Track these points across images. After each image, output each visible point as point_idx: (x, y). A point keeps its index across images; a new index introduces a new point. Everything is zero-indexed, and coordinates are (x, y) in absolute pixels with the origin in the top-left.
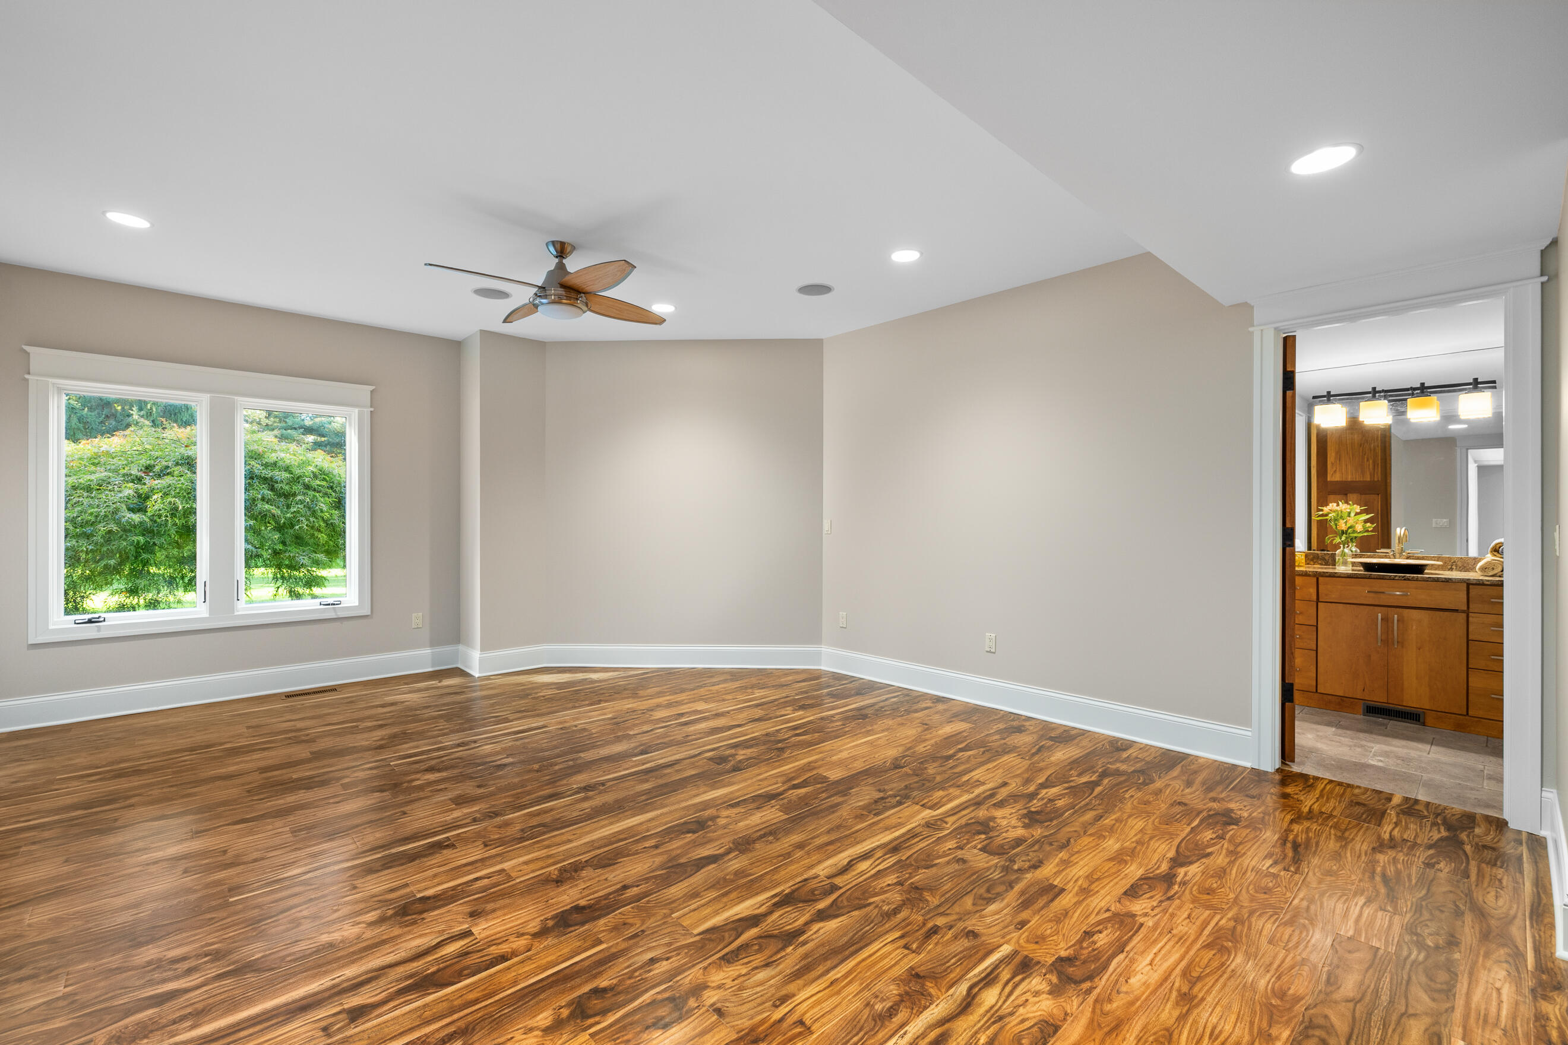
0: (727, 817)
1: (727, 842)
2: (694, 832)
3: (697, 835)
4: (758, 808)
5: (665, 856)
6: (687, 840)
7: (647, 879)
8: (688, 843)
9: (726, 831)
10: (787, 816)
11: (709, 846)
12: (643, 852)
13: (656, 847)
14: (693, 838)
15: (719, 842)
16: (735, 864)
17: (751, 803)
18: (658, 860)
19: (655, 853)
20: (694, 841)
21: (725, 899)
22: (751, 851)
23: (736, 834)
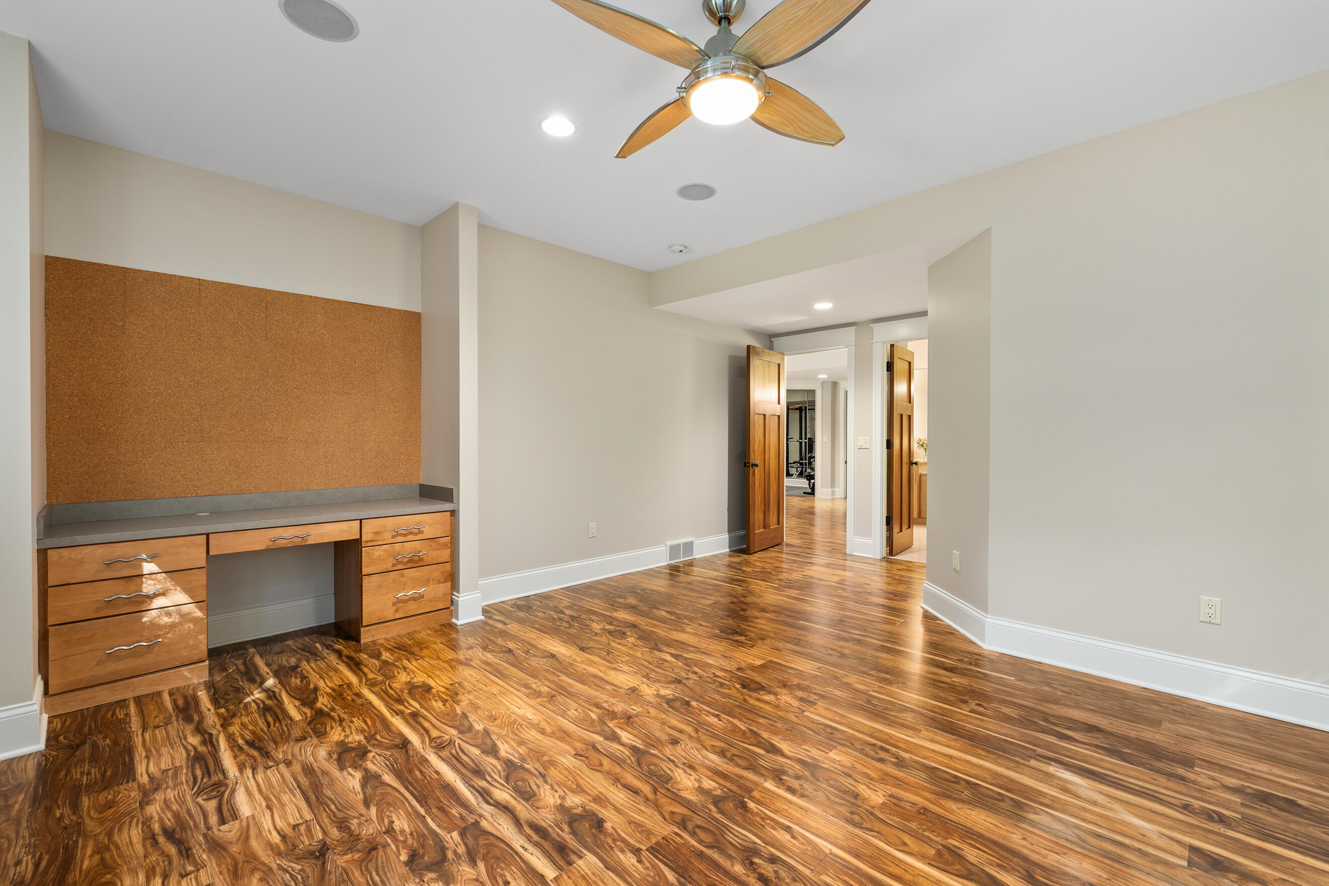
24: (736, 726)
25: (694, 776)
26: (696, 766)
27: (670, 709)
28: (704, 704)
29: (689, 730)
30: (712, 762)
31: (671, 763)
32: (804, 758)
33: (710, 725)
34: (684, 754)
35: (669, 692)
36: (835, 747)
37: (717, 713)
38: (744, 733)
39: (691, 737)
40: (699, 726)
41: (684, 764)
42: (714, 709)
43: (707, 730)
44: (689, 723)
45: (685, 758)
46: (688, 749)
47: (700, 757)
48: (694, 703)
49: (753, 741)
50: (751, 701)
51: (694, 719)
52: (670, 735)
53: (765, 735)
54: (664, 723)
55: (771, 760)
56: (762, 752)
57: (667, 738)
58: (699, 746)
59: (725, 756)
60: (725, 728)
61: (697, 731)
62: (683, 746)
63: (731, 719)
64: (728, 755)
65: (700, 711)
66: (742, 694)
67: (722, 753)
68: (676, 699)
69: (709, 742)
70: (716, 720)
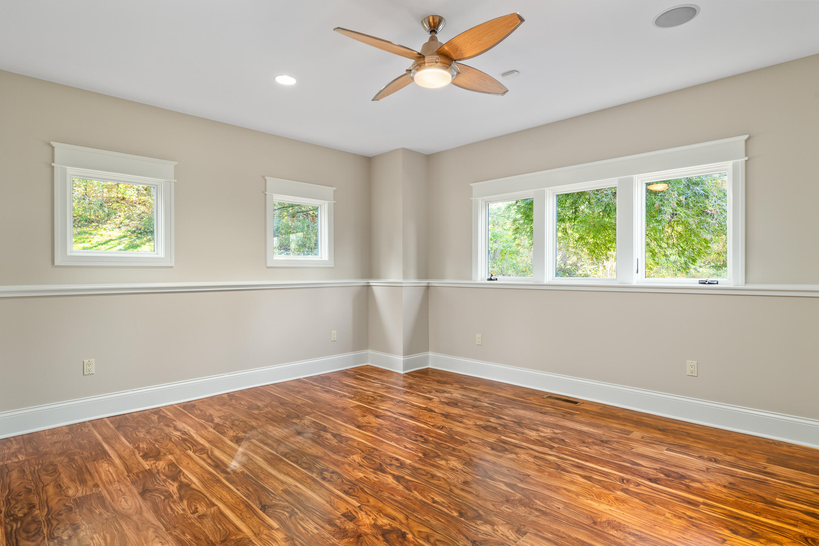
24: (421, 494)
25: (451, 466)
26: (450, 470)
27: (476, 509)
28: (446, 513)
29: (456, 491)
30: (440, 472)
31: (466, 471)
32: (381, 474)
33: (440, 495)
34: (458, 476)
35: (480, 527)
36: (356, 480)
37: (435, 505)
38: (415, 489)
39: (455, 486)
40: (449, 494)
41: (457, 471)
42: (437, 508)
43: (443, 491)
44: (458, 496)
45: (457, 474)
46: (456, 479)
47: (448, 475)
48: (455, 514)
49: (411, 483)
50: (401, 517)
51: (455, 500)
52: (470, 487)
53: (401, 487)
54: (477, 496)
55: (403, 473)
56: (407, 477)
57: (472, 486)
58: (448, 480)
59: (432, 475)
60: (430, 492)
61: (451, 490)
62: (460, 481)
63: (424, 499)
64: (429, 476)
65: (450, 507)
66: (408, 526)
67: (433, 476)
68: (473, 519)
69: (442, 483)
70: (436, 499)
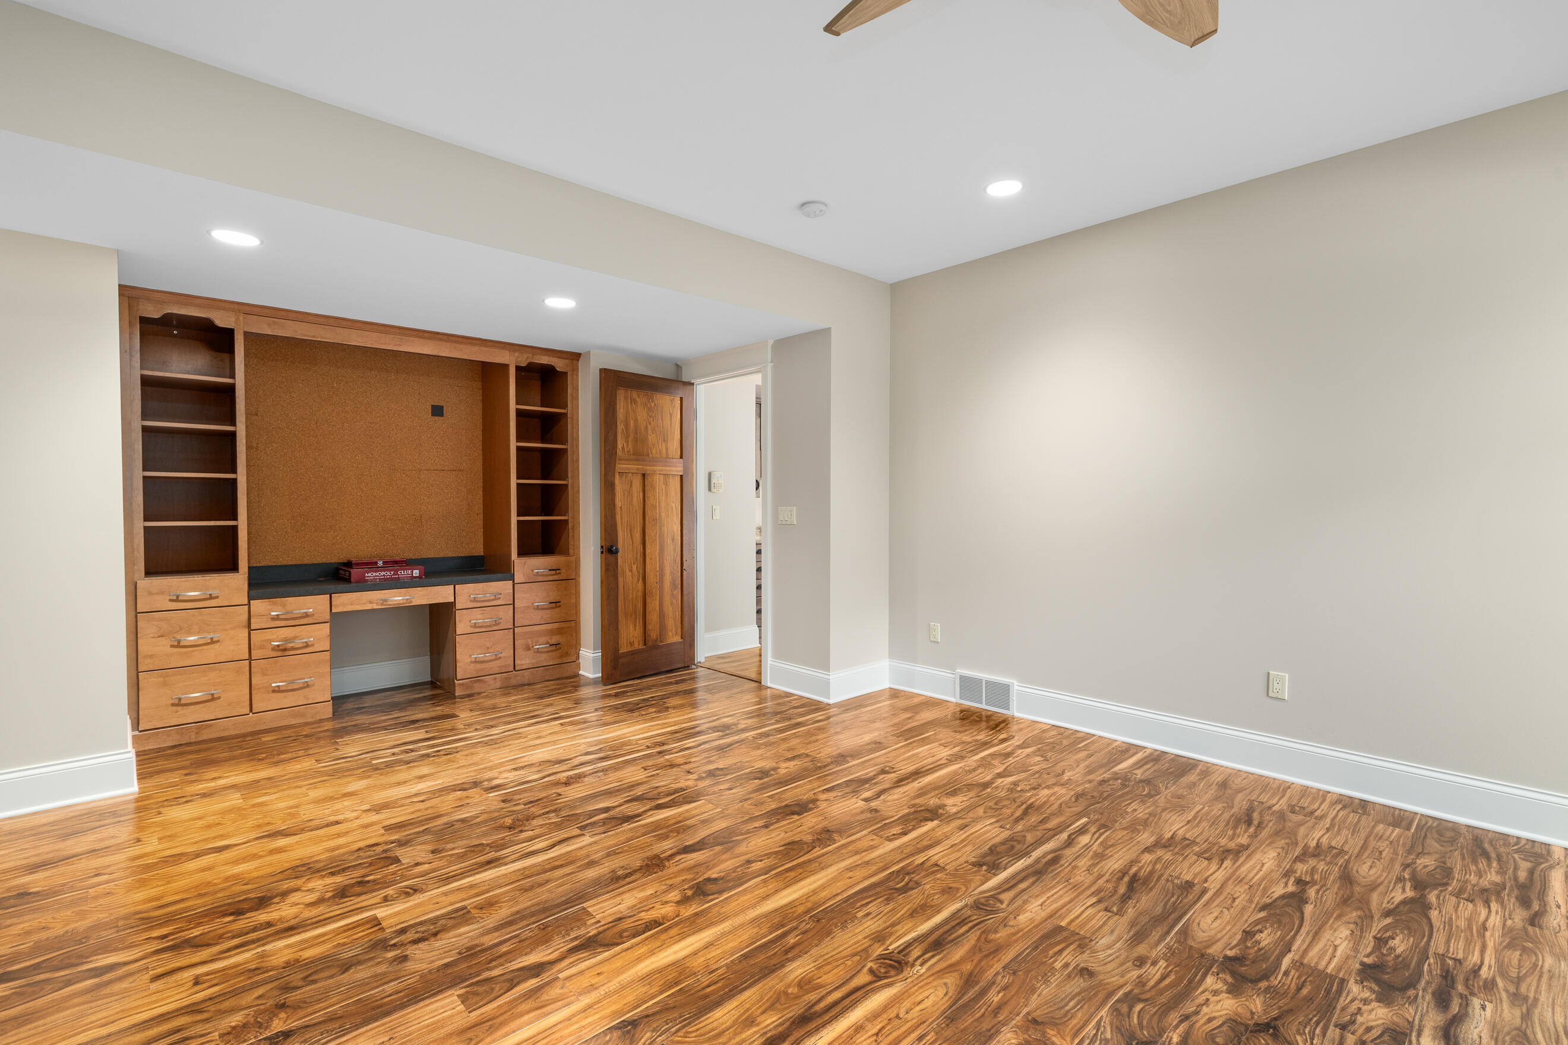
0: (666, 902)
1: (672, 868)
2: (709, 880)
3: (706, 876)
4: (620, 919)
5: (736, 852)
6: (717, 869)
7: (748, 832)
8: (714, 866)
9: (669, 882)
10: (585, 905)
11: (692, 862)
12: (762, 856)
13: (749, 862)
14: (710, 872)
15: (681, 866)
16: (667, 846)
17: (625, 930)
18: (742, 848)
19: (749, 856)
20: (708, 868)
21: (680, 819)
22: (647, 858)
23: (659, 878)
